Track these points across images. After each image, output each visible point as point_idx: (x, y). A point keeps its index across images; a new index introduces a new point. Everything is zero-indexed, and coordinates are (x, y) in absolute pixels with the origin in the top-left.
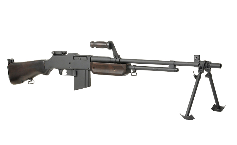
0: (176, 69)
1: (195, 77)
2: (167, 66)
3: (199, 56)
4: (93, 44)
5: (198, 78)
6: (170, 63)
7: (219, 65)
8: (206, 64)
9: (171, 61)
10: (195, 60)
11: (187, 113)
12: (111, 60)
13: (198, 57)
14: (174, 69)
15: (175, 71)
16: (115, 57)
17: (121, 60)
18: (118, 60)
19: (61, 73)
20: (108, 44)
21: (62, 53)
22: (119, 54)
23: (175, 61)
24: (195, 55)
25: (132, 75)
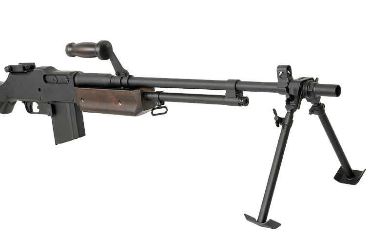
0: (243, 98)
1: (279, 121)
2: (223, 93)
3: (289, 68)
4: (70, 49)
5: (285, 124)
6: (227, 85)
7: (334, 90)
8: (305, 88)
9: (230, 81)
10: (280, 77)
11: (263, 213)
12: (113, 81)
13: (285, 71)
14: (236, 100)
15: (240, 105)
16: (118, 74)
17: (131, 81)
18: (124, 81)
19: (30, 110)
20: (98, 49)
21: (24, 68)
22: (125, 67)
23: (237, 82)
24: (279, 67)
25: (154, 113)
